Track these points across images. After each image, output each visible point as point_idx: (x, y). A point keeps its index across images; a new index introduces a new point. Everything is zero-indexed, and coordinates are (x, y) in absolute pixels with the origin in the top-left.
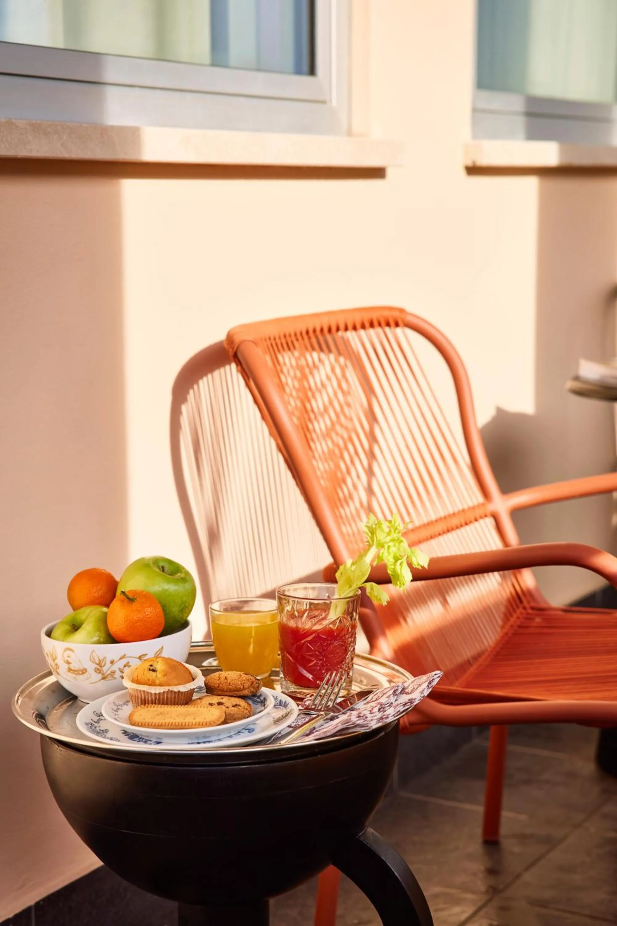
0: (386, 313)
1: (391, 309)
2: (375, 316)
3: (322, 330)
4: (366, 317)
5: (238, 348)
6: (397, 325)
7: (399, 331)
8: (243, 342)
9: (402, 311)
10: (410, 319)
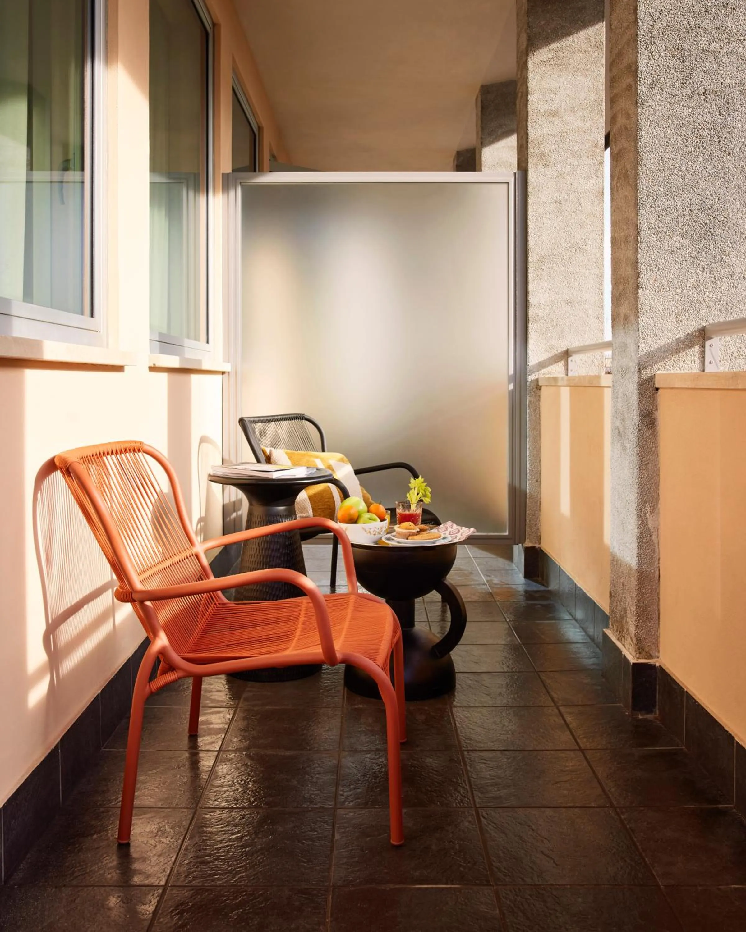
0: (133, 445)
1: (135, 442)
2: (127, 446)
3: (100, 454)
4: (123, 447)
5: (70, 465)
6: (139, 451)
7: (140, 454)
8: (72, 463)
9: (141, 443)
10: (146, 448)
